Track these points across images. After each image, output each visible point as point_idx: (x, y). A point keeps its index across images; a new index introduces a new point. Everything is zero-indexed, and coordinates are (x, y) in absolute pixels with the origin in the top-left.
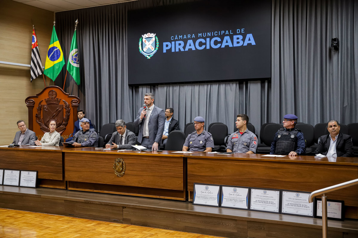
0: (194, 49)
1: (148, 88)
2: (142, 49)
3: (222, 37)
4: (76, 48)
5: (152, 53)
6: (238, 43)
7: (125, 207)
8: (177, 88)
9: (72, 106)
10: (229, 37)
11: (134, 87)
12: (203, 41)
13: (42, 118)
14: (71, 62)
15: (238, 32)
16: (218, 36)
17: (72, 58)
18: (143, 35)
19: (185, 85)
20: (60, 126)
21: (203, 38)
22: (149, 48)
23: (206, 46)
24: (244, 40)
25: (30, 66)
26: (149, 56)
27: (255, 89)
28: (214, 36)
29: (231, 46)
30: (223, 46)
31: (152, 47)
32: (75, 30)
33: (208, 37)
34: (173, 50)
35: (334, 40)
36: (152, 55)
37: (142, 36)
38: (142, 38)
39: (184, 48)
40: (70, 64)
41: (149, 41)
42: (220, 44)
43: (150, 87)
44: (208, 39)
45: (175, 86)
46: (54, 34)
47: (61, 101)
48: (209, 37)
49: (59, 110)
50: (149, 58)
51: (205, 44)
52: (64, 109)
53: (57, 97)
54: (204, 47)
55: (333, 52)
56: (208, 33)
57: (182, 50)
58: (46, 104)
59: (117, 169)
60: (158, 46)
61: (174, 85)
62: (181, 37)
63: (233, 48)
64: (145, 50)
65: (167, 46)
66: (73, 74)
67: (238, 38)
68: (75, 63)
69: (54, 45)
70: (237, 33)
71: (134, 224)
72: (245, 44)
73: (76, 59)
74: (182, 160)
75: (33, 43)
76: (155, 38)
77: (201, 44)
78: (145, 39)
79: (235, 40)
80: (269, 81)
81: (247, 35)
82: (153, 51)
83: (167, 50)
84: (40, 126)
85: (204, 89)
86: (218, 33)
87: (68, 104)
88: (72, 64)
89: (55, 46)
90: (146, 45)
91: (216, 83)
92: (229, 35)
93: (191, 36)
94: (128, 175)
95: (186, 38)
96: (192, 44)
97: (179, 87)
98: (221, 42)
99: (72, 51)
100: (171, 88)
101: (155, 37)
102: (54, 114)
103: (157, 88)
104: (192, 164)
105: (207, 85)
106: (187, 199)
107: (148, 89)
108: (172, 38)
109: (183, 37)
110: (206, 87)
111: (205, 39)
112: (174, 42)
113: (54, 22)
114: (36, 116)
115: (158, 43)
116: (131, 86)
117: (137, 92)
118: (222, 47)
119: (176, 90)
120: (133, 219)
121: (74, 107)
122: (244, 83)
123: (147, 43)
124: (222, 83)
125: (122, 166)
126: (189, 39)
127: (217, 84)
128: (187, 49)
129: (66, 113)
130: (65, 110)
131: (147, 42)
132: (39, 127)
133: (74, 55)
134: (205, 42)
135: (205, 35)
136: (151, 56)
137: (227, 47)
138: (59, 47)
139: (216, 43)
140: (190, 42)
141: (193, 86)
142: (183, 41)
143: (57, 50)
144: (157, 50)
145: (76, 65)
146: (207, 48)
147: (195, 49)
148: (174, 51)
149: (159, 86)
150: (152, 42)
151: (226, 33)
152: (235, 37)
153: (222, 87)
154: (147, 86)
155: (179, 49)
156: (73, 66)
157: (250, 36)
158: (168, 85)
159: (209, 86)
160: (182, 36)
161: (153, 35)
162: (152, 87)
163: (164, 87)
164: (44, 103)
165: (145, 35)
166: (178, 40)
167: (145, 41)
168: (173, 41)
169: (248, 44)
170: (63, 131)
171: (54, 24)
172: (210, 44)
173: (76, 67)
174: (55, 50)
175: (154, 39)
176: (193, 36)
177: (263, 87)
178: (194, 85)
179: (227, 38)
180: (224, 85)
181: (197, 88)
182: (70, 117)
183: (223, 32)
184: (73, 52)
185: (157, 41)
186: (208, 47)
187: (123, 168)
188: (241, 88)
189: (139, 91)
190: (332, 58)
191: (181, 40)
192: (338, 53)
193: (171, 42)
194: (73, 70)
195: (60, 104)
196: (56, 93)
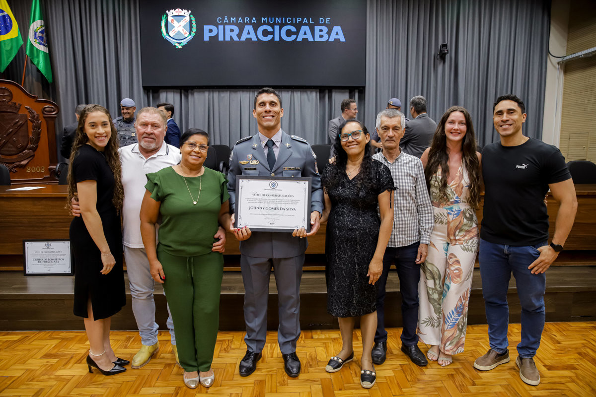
0: (254, 39)
1: (177, 92)
2: (167, 32)
3: (298, 26)
4: (41, 19)
5: (185, 40)
6: (321, 36)
8: (226, 95)
9: (44, 117)
10: (308, 27)
11: (152, 90)
12: (270, 29)
14: (33, 42)
15: (322, 21)
16: (292, 24)
17: (35, 34)
18: (169, 11)
19: (240, 91)
20: (24, 150)
21: (268, 24)
22: (179, 31)
23: (274, 37)
24: (329, 33)
26: (179, 43)
28: (286, 24)
29: (311, 39)
30: (300, 39)
31: (185, 31)
34: (221, 38)
35: (444, 46)
36: (184, 42)
37: (167, 12)
38: (167, 15)
39: (239, 35)
40: (32, 45)
41: (179, 21)
42: (296, 36)
43: (179, 91)
44: (277, 28)
45: (223, 91)
47: (22, 107)
48: (278, 24)
49: (19, 124)
50: (180, 47)
51: (273, 33)
52: (29, 122)
53: (13, 101)
54: (270, 37)
55: (438, 62)
56: (277, 19)
57: (236, 39)
60: (194, 30)
61: (220, 90)
62: (233, 19)
63: (314, 42)
64: (172, 34)
65: (211, 31)
66: (38, 63)
67: (321, 31)
68: (41, 44)
70: (320, 23)
72: (332, 39)
73: (43, 37)
76: (190, 18)
77: (265, 33)
78: (172, 18)
79: (317, 33)
80: (362, 90)
81: (335, 27)
82: (186, 37)
83: (209, 37)
86: (292, 20)
87: (36, 114)
88: (37, 46)
90: (174, 27)
91: (286, 90)
92: (308, 24)
93: (250, 20)
95: (242, 21)
96: (252, 31)
97: (228, 93)
98: (297, 33)
99: (35, 23)
100: (216, 95)
101: (190, 16)
102: (11, 130)
103: (193, 94)
107: (175, 94)
108: (220, 20)
109: (237, 20)
111: (272, 26)
112: (222, 26)
115: (194, 26)
116: (147, 89)
117: (156, 96)
118: (298, 40)
119: (224, 97)
121: (47, 119)
122: (327, 91)
123: (175, 24)
124: (295, 90)
126: (247, 24)
127: (288, 91)
128: (243, 38)
129: (33, 129)
130: (30, 124)
131: (175, 22)
133: (39, 31)
134: (272, 30)
135: (271, 21)
136: (183, 44)
137: (305, 40)
138: (9, 12)
139: (289, 33)
140: (248, 28)
141: (251, 93)
142: (238, 27)
143: (4, 16)
144: (194, 37)
145: (42, 48)
146: (275, 40)
147: (256, 40)
148: (222, 40)
149: (196, 90)
150: (185, 24)
151: (304, 22)
152: (317, 28)
153: (297, 95)
154: (175, 90)
155: (231, 37)
156: (37, 49)
157: (337, 29)
158: (211, 90)
160: (235, 18)
161: (186, 13)
162: (183, 91)
163: (204, 92)
165: (172, 11)
166: (229, 24)
167: (172, 20)
168: (220, 24)
169: (335, 39)
170: (30, 159)
172: (280, 34)
173: (44, 52)
175: (188, 19)
176: (254, 20)
179: (305, 28)
180: (299, 94)
182: (41, 136)
183: (299, 20)
184: (36, 25)
185: (194, 22)
186: (277, 39)
188: (322, 98)
189: (159, 97)
190: (437, 68)
191: (233, 24)
192: (444, 62)
193: (217, 25)
194: (38, 56)
195: (20, 113)
196: (11, 93)
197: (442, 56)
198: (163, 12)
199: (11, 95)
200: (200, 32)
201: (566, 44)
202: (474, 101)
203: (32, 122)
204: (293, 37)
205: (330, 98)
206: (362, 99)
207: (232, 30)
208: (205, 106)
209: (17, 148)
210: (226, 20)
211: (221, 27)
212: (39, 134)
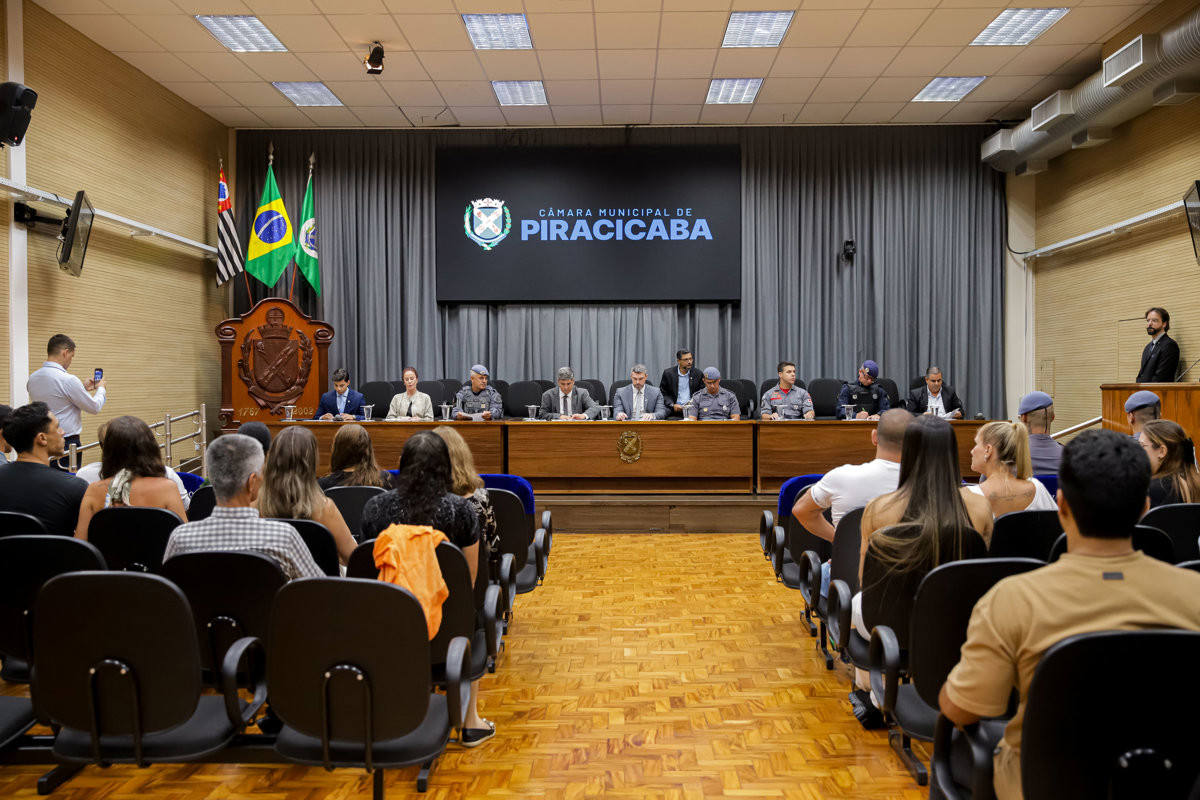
0: (589, 237)
1: (482, 308)
2: (472, 229)
3: (648, 221)
4: (313, 216)
5: (495, 240)
6: (679, 233)
7: (674, 506)
8: (549, 313)
9: (317, 343)
10: (661, 221)
11: (449, 306)
12: (610, 224)
13: (251, 368)
14: (303, 247)
15: (680, 213)
16: (639, 218)
17: (307, 237)
18: (475, 201)
19: (567, 307)
20: (293, 386)
21: (608, 217)
22: (488, 228)
23: (615, 234)
24: (690, 229)
25: (215, 250)
26: (488, 244)
27: (708, 318)
28: (632, 217)
29: (665, 237)
30: (650, 237)
31: (496, 227)
32: (310, 176)
33: (619, 218)
34: (544, 237)
35: (848, 243)
36: (495, 242)
37: (473, 202)
38: (473, 207)
39: (569, 233)
40: (302, 252)
41: (488, 215)
42: (645, 233)
43: (485, 307)
44: (619, 222)
45: (546, 308)
46: (271, 180)
47: (293, 331)
48: (621, 217)
49: (289, 353)
50: (489, 249)
51: (614, 230)
52: (300, 350)
54: (610, 235)
55: (843, 263)
56: (620, 211)
57: (564, 237)
58: (261, 338)
59: (626, 449)
60: (509, 226)
61: (542, 306)
62: (561, 212)
63: (670, 241)
64: (478, 231)
65: (530, 227)
66: (309, 274)
67: (679, 225)
68: (312, 248)
69: (271, 207)
70: (678, 215)
71: (691, 532)
72: (694, 237)
73: (314, 240)
74: (751, 429)
75: (221, 200)
76: (503, 210)
77: (604, 230)
78: (479, 211)
79: (674, 229)
80: (736, 305)
81: (698, 220)
82: (498, 236)
83: (529, 235)
84: (245, 387)
85: (610, 315)
86: (640, 213)
87: (308, 339)
88: (307, 251)
89: (274, 209)
90: (481, 222)
91: (632, 305)
92: (662, 217)
93: (584, 213)
94: (648, 458)
95: (572, 215)
96: (586, 228)
97: (553, 310)
98: (646, 230)
99: (306, 223)
100: (536, 312)
101: (502, 208)
102: (280, 361)
103: (504, 311)
104: (769, 434)
105: (615, 308)
106: (755, 491)
107: (481, 311)
108: (542, 213)
109: (566, 212)
110: (611, 311)
111: (613, 220)
112: (546, 221)
113: (271, 157)
114: (239, 365)
115: (509, 220)
116: (442, 304)
117: (454, 315)
118: (648, 239)
119: (547, 315)
120: (689, 524)
121: (320, 346)
122: (688, 307)
123: (483, 217)
124: (645, 305)
125: (636, 444)
126: (580, 218)
127: (634, 307)
128: (574, 237)
129: (304, 359)
130: (301, 352)
131: (483, 215)
132: (245, 390)
133: (311, 232)
134: (613, 226)
135: (612, 214)
136: (492, 245)
137: (658, 239)
138: (283, 213)
139: (636, 230)
140: (581, 223)
141: (584, 309)
142: (567, 222)
143: (279, 219)
144: (507, 235)
145: (313, 254)
146: (617, 239)
147: (591, 239)
148: (546, 239)
149: (508, 306)
150: (496, 218)
151: (656, 214)
152: (674, 223)
153: (647, 312)
154: (479, 306)
155: (558, 235)
156: (307, 255)
157: (701, 223)
158: (529, 306)
159: (619, 310)
160: (563, 211)
161: (498, 204)
162: (490, 307)
163: (519, 308)
164: (256, 336)
165: (479, 201)
166: (556, 218)
167: (479, 214)
168: (544, 218)
169: (698, 237)
170: (298, 397)
171: (269, 161)
172: (624, 230)
173: (314, 259)
174: (275, 218)
175: (499, 212)
176: (589, 213)
177: (722, 316)
178: (588, 308)
179: (657, 223)
180: (649, 310)
181: (593, 312)
182: (312, 367)
183: (649, 211)
184: (308, 225)
185: (508, 215)
186: (619, 237)
187: (637, 447)
188: (681, 316)
189: (457, 314)
190: (842, 272)
191: (561, 218)
192: (852, 265)
193: (539, 220)
194: (307, 265)
195: (291, 339)
196: (282, 312)
197: (850, 257)
198: (467, 203)
199: (283, 318)
200: (516, 229)
201: (1033, 234)
202: (899, 316)
203: (303, 349)
204: (641, 235)
205: (693, 315)
206: (736, 315)
207: (559, 227)
208: (520, 327)
209: (285, 383)
210: (551, 213)
211: (544, 223)
212: (310, 365)
